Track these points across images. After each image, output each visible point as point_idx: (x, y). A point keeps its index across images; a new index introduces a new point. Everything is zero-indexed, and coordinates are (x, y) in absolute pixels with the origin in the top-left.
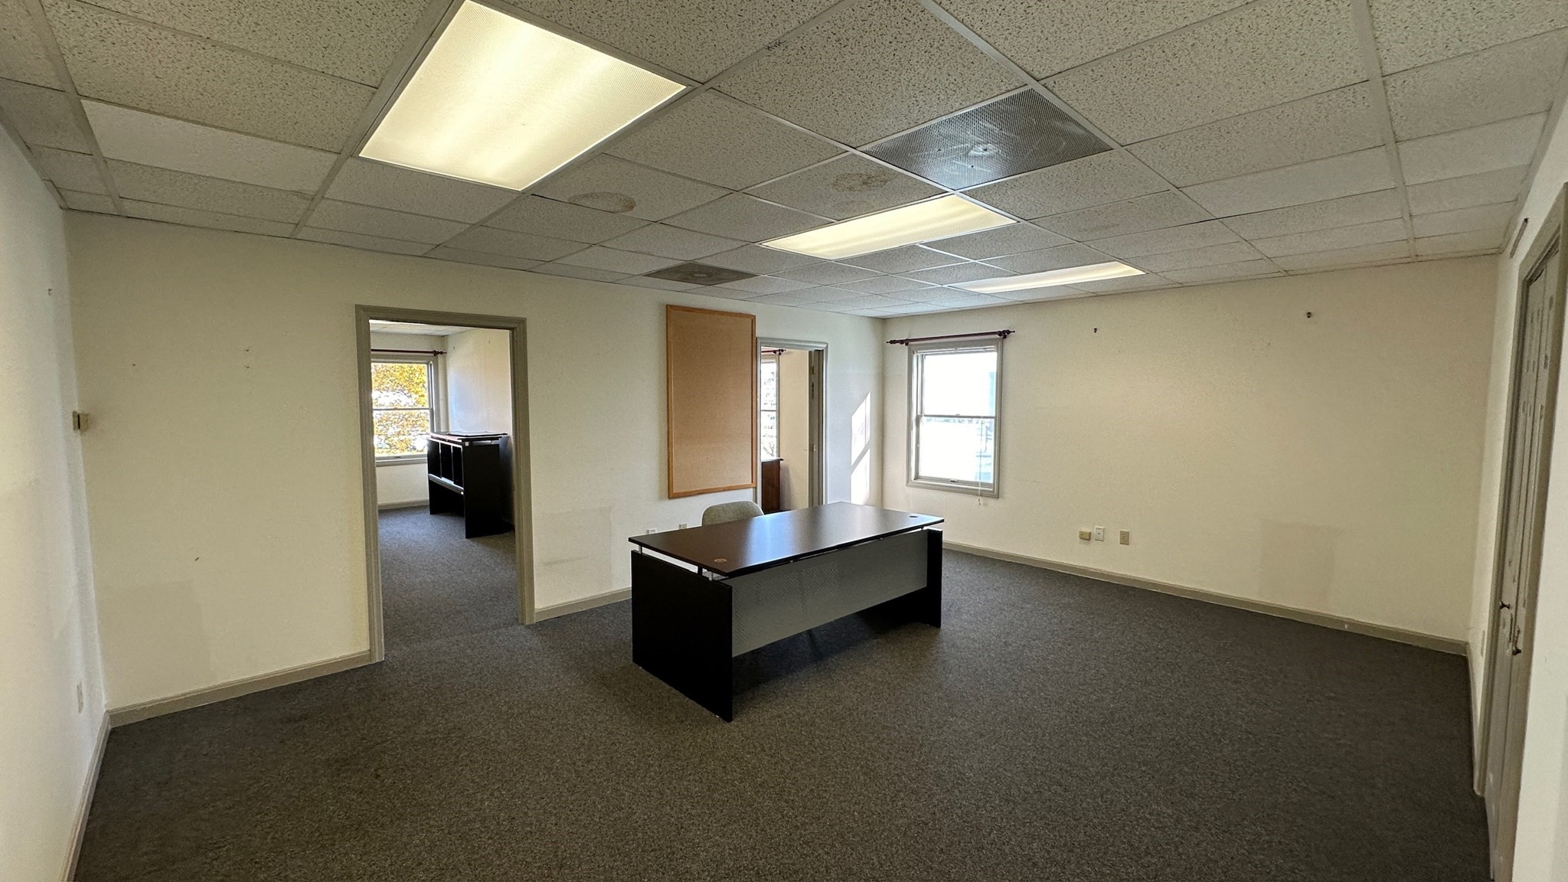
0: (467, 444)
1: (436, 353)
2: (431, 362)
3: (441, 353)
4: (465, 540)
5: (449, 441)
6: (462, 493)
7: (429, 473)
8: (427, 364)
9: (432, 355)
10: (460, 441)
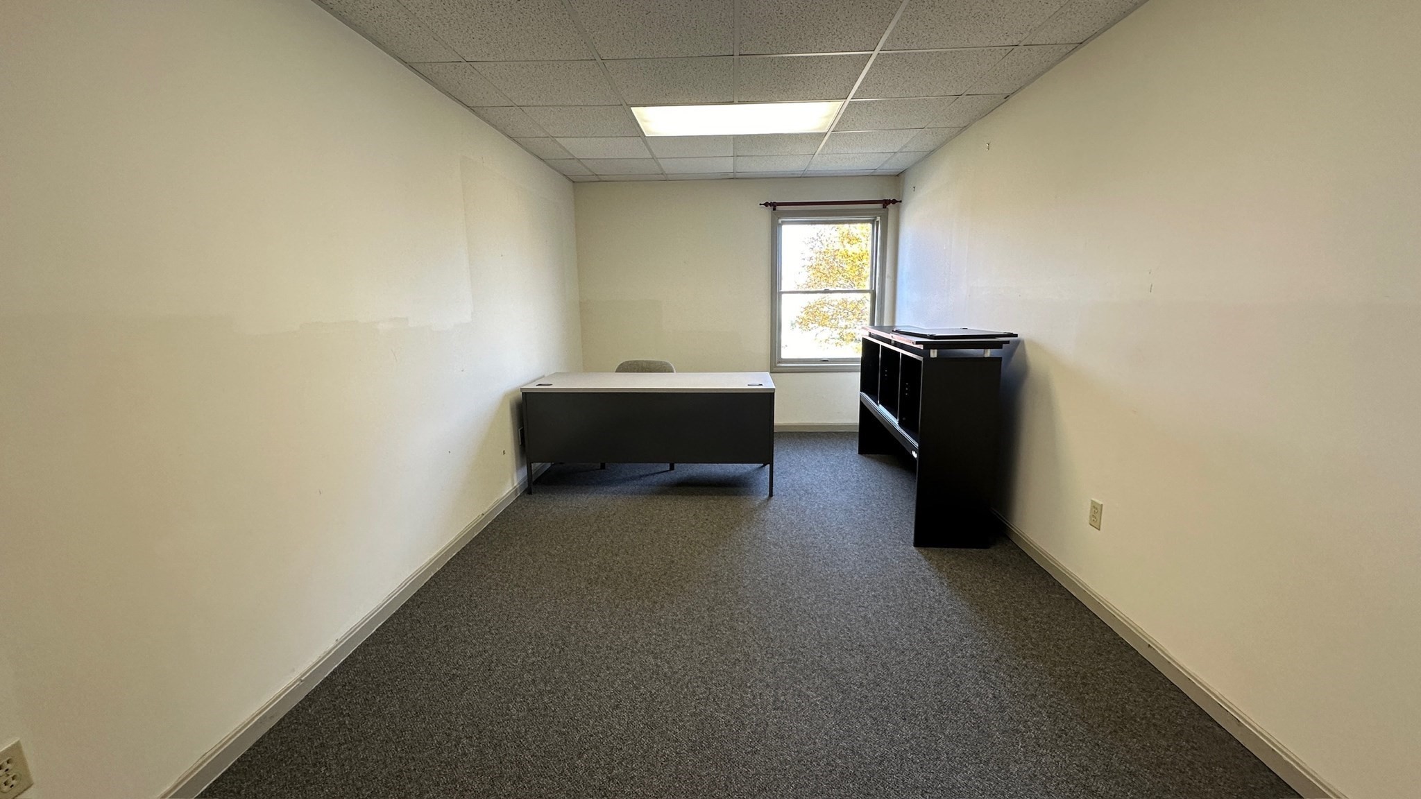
0: (933, 354)
1: (886, 203)
2: (878, 219)
3: (894, 202)
4: (913, 548)
5: (896, 344)
6: (915, 455)
7: (861, 391)
8: (872, 222)
9: (879, 206)
10: (921, 347)
